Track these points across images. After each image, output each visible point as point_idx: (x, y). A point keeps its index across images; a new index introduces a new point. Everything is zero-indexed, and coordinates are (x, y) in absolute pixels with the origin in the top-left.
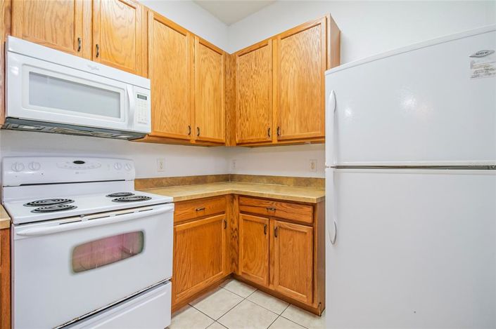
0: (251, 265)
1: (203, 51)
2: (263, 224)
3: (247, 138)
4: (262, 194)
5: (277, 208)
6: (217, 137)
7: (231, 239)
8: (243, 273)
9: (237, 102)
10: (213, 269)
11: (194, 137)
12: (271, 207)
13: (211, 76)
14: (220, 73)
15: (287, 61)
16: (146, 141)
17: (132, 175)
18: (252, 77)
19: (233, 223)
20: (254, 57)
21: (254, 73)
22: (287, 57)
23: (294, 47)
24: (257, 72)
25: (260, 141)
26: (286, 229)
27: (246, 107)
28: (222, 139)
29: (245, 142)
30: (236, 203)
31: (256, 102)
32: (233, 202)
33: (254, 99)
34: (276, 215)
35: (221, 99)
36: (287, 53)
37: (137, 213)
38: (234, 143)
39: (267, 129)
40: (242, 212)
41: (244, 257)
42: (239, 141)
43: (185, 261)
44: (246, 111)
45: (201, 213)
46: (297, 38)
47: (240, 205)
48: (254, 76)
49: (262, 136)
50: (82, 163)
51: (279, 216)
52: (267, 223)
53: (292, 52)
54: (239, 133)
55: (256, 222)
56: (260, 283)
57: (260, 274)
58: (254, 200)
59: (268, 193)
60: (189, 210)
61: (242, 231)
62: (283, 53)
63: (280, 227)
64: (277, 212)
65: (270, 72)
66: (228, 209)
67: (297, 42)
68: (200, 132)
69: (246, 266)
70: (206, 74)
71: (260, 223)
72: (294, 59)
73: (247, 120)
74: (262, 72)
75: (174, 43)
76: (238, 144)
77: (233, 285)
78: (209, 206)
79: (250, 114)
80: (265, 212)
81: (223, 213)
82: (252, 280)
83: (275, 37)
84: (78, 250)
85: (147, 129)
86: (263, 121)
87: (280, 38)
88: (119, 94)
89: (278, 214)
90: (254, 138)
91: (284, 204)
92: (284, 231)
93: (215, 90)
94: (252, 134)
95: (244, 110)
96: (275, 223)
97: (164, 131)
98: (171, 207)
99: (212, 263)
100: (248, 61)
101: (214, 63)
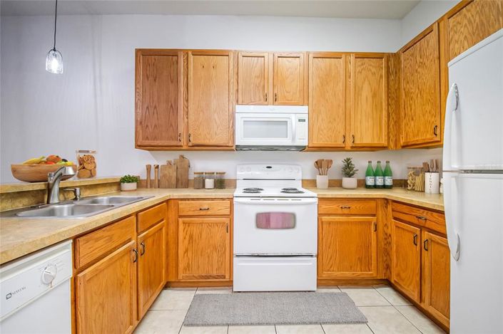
0: (403, 275)
1: (360, 64)
2: (414, 233)
3: (412, 140)
4: (412, 201)
5: (428, 218)
6: (376, 142)
7: (385, 244)
8: (395, 281)
9: (402, 102)
10: (361, 265)
11: (349, 144)
12: (421, 216)
13: (370, 84)
14: (381, 77)
15: (457, 42)
16: (307, 151)
17: (299, 176)
18: (417, 71)
19: (388, 228)
20: (418, 49)
21: (419, 66)
22: (456, 37)
23: (465, 22)
24: (422, 65)
25: (426, 141)
26: (438, 243)
27: (411, 105)
28: (384, 142)
29: (410, 144)
30: (390, 208)
31: (422, 97)
32: (386, 207)
33: (419, 95)
34: (427, 226)
35: (381, 103)
36: (456, 32)
37: (290, 201)
38: (399, 146)
39: (433, 126)
40: (395, 218)
41: (397, 265)
42: (404, 143)
43: (331, 247)
44: (411, 109)
45: (346, 211)
46: (468, 11)
47: (393, 210)
48: (419, 70)
49: (429, 136)
50: (270, 167)
51: (430, 227)
52: (418, 233)
53: (462, 30)
54: (404, 135)
55: (407, 231)
56: (411, 297)
57: (411, 287)
58: (405, 206)
59: (418, 200)
60: (334, 207)
61: (394, 238)
62: (451, 34)
63: (432, 241)
64: (428, 222)
65: (437, 61)
66: (380, 212)
67: (469, 15)
68: (356, 139)
69: (398, 275)
70: (363, 83)
71: (411, 232)
72: (466, 37)
73: (412, 119)
74: (428, 63)
75: (330, 69)
76: (403, 147)
77: (387, 291)
78: (355, 207)
79: (415, 112)
80: (415, 221)
81: (374, 215)
82: (404, 291)
83: (442, 18)
84: (259, 216)
85: (305, 143)
86: (430, 119)
87: (446, 17)
88: (287, 122)
89: (428, 224)
90: (420, 139)
91: (435, 214)
92: (437, 246)
93: (374, 96)
94: (418, 135)
95: (409, 108)
96: (426, 235)
97: (321, 142)
98: (316, 200)
99: (360, 259)
100: (412, 55)
101: (373, 70)
